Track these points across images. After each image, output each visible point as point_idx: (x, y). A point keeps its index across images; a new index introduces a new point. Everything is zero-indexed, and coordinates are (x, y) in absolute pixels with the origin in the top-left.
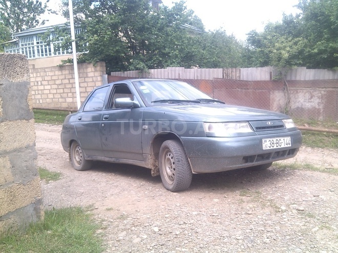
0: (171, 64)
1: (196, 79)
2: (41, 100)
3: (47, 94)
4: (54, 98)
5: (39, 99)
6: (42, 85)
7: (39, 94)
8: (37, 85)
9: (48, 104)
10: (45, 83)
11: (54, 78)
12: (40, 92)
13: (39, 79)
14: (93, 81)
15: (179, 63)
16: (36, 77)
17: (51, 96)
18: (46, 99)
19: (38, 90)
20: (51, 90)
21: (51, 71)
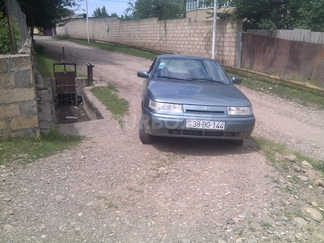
0: (301, 25)
1: (320, 43)
2: (191, 50)
3: (196, 45)
4: (200, 49)
5: (190, 49)
6: (193, 36)
7: (190, 44)
8: (190, 37)
9: (196, 53)
10: (196, 35)
11: (202, 31)
12: (192, 43)
13: (192, 31)
14: (230, 37)
15: (309, 25)
16: (191, 29)
17: (198, 47)
18: (195, 49)
19: (190, 41)
20: (199, 42)
21: (201, 25)
